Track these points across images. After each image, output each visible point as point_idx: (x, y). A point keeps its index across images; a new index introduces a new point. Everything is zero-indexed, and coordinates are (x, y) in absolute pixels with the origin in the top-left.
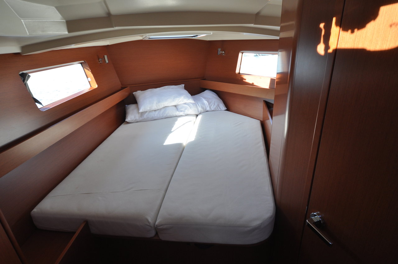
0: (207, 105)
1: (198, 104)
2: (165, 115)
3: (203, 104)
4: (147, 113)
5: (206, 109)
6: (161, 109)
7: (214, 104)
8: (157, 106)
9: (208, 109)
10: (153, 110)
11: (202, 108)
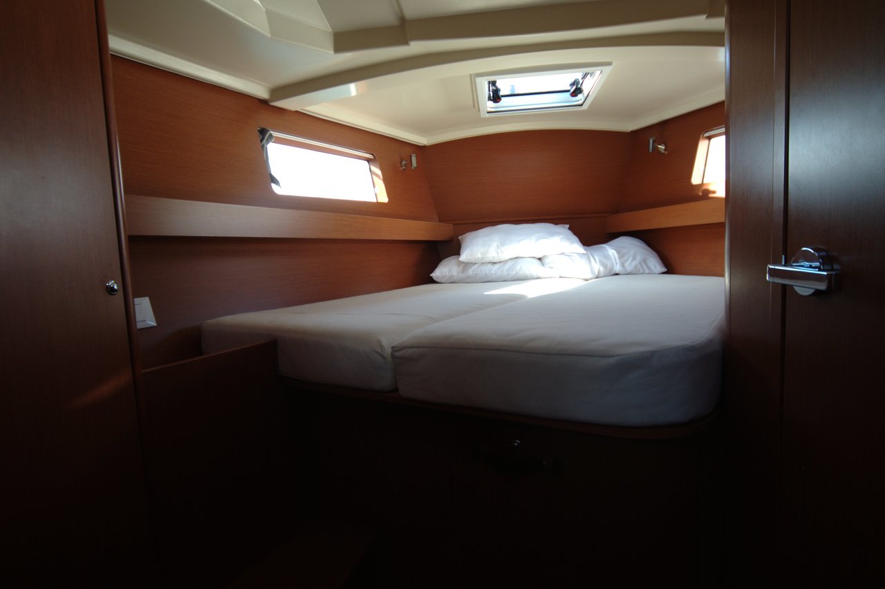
0: (616, 260)
1: (594, 258)
2: (514, 273)
3: (607, 257)
4: (476, 266)
5: (612, 268)
6: (506, 261)
7: (634, 258)
8: (498, 253)
9: (618, 268)
10: (489, 263)
11: (602, 264)
